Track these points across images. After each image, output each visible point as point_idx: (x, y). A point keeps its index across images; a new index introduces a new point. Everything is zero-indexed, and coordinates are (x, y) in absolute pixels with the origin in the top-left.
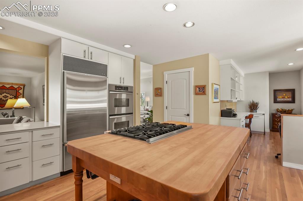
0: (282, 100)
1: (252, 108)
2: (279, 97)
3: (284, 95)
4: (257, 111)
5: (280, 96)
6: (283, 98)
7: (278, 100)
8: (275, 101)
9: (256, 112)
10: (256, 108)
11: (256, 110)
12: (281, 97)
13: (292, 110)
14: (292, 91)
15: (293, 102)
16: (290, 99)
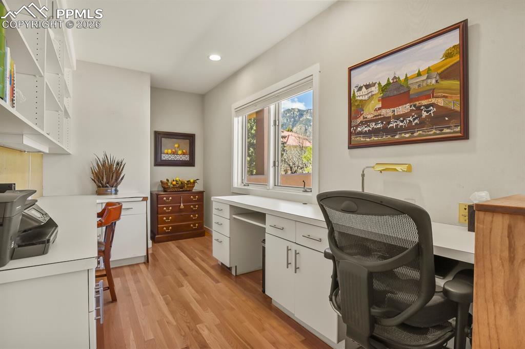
0: (172, 157)
1: (105, 180)
2: (166, 151)
3: (176, 146)
4: (119, 188)
5: (168, 149)
6: (174, 153)
7: (165, 157)
8: (158, 162)
9: (116, 191)
10: (117, 179)
11: (116, 187)
12: (170, 151)
13: (194, 182)
14: (191, 138)
15: (191, 163)
16: (186, 158)
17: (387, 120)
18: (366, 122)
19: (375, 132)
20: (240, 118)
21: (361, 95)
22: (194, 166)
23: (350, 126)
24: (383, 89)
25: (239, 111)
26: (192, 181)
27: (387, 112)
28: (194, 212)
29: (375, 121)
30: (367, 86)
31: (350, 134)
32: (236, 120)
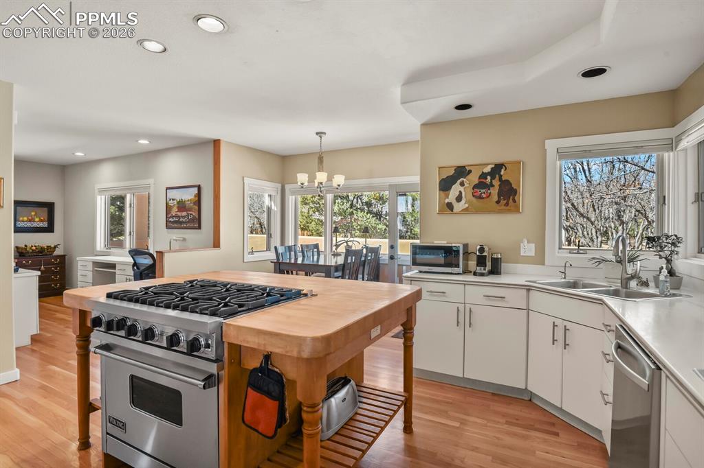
2: (21, 219)
3: (32, 213)
6: (30, 221)
12: (25, 219)
13: (55, 247)
14: (50, 207)
15: (50, 229)
16: (45, 225)
17: (179, 217)
18: (172, 217)
19: (175, 222)
20: (103, 197)
21: (171, 203)
22: (53, 232)
23: (167, 218)
24: (178, 203)
25: (101, 191)
26: (53, 246)
27: (179, 214)
28: (55, 273)
29: (176, 217)
30: (173, 200)
31: (167, 221)
32: (99, 197)
